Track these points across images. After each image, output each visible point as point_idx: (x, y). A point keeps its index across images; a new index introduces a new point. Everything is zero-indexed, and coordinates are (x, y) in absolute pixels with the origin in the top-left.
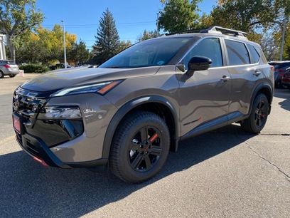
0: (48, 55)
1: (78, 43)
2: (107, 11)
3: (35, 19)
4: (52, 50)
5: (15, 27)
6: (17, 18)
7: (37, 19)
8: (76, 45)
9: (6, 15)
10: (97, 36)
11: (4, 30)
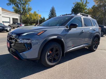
0: (32, 22)
1: (43, 18)
2: (53, 6)
3: (29, 10)
4: (34, 20)
5: (23, 12)
6: (24, 9)
7: (30, 10)
8: (42, 18)
9: (20, 8)
10: (49, 15)
11: (19, 13)
